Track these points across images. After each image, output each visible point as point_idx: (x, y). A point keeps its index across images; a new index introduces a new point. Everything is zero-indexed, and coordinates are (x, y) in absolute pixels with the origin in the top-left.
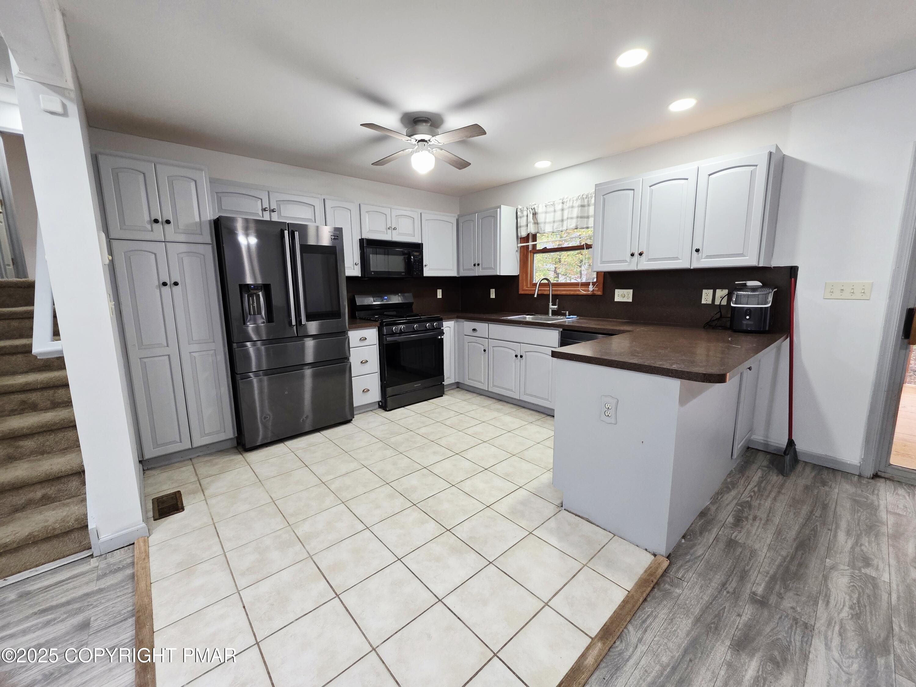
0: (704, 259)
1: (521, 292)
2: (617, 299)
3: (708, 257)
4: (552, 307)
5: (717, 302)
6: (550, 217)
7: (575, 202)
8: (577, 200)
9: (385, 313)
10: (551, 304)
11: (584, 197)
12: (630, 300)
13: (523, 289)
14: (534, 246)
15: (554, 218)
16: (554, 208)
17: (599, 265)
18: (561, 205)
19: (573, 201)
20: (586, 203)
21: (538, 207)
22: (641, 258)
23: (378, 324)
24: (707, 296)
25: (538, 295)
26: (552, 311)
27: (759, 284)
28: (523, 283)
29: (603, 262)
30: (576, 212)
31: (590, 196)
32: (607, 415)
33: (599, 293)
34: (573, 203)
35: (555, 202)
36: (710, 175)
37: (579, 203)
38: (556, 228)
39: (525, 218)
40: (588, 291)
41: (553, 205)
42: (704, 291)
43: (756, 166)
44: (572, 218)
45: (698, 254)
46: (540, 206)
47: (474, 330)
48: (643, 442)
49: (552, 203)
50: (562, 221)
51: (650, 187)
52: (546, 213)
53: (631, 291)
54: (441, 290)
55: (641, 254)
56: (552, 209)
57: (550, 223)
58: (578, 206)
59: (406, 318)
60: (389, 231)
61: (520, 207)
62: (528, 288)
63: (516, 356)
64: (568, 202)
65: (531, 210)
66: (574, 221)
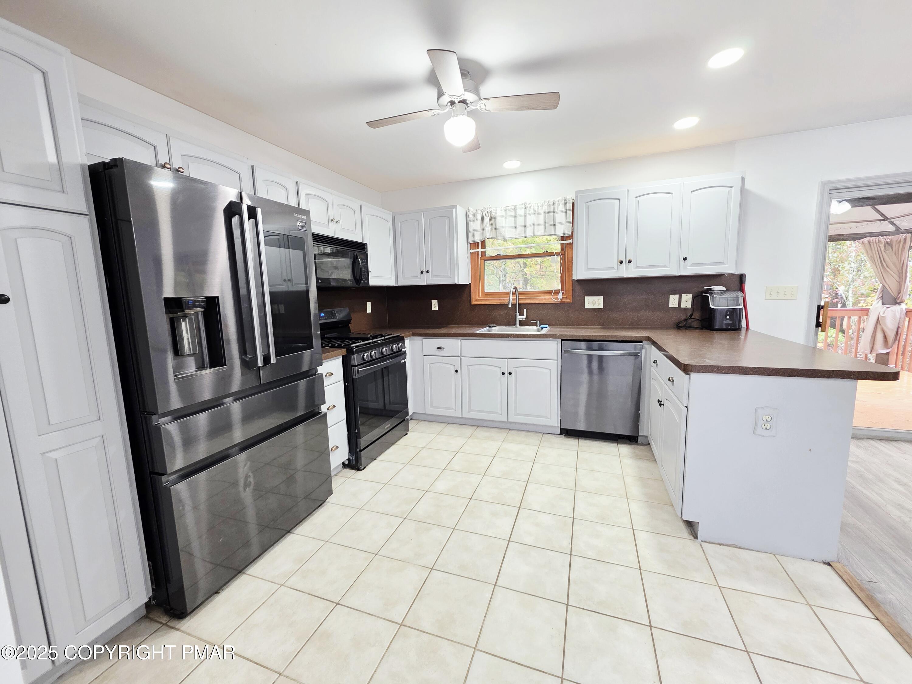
0: (690, 266)
1: (474, 302)
2: (587, 306)
3: (693, 265)
4: (519, 317)
5: (683, 306)
6: (510, 222)
7: (540, 208)
8: (542, 206)
9: (326, 336)
10: (518, 314)
11: (551, 203)
12: (601, 307)
13: (477, 299)
14: (483, 253)
15: (515, 223)
16: (516, 212)
17: (584, 272)
18: (524, 210)
19: (538, 207)
20: (552, 210)
21: (496, 210)
22: (629, 266)
23: (344, 351)
24: (673, 301)
25: (512, 304)
26: (520, 321)
27: (723, 288)
28: (475, 292)
29: (588, 269)
30: (541, 219)
31: (557, 203)
32: (764, 427)
33: (568, 301)
34: (538, 208)
35: (517, 207)
36: (692, 192)
37: (545, 209)
38: (519, 234)
39: (479, 221)
40: (557, 299)
41: (515, 209)
42: (671, 296)
43: (732, 187)
44: (538, 224)
45: (685, 262)
46: (498, 209)
47: (439, 348)
48: (810, 450)
49: (513, 207)
50: (526, 226)
51: (636, 198)
52: (505, 217)
53: (601, 298)
54: (370, 303)
55: (630, 262)
56: (513, 213)
57: (510, 228)
58: (545, 213)
59: (372, 340)
60: (331, 224)
61: (471, 209)
62: (480, 297)
63: (503, 374)
64: (532, 208)
65: (486, 213)
66: (542, 227)
